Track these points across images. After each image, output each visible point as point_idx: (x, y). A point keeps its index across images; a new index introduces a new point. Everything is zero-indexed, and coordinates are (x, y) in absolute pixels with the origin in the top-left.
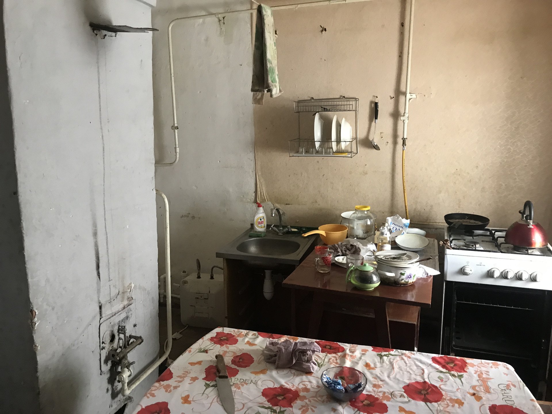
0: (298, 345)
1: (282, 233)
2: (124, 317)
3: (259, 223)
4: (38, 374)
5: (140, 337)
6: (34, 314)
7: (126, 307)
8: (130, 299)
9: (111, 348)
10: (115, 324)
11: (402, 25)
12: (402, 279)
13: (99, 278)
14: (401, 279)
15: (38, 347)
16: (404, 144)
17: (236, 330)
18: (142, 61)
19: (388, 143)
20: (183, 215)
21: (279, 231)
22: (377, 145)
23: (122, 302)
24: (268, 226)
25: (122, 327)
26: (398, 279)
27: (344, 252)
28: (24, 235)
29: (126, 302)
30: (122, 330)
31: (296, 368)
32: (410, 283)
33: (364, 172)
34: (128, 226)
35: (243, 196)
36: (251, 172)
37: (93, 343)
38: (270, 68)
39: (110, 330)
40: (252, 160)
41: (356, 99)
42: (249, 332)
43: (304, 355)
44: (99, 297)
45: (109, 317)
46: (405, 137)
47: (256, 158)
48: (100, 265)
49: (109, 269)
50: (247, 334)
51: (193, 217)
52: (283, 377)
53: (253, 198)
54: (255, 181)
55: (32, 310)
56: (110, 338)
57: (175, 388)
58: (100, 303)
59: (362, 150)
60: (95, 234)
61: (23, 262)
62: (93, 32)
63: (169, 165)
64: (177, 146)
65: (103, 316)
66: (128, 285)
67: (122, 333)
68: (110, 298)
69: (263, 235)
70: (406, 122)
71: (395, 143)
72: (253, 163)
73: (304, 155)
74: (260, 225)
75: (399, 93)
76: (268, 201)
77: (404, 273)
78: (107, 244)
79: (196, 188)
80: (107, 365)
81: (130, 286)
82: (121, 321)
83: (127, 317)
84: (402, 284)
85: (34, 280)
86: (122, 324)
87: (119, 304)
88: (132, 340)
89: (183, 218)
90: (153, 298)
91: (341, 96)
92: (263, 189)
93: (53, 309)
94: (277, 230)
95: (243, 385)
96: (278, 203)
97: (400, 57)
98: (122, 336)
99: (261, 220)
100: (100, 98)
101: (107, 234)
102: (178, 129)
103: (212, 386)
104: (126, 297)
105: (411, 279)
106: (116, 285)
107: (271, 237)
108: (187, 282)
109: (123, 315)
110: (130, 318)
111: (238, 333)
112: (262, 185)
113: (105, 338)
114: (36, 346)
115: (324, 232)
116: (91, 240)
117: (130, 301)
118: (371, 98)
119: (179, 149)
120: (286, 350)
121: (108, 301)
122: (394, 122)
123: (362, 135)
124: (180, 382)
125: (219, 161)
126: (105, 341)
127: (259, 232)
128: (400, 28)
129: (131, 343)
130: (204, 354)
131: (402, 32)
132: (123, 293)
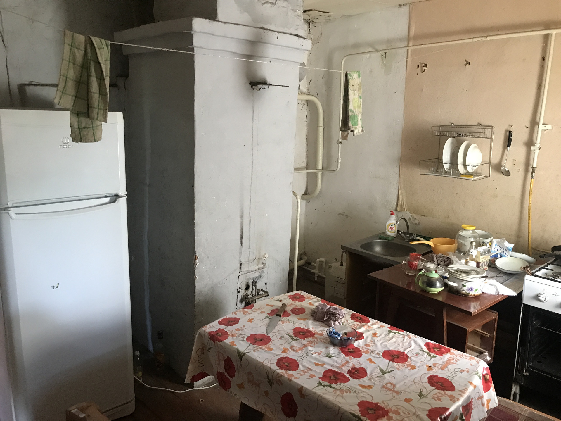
0: (332, 308)
1: (408, 240)
2: (258, 275)
3: (390, 228)
4: (195, 294)
5: (267, 292)
6: (196, 258)
7: (260, 269)
8: (264, 265)
9: (246, 294)
10: (250, 279)
11: (544, 59)
12: (464, 290)
13: (242, 245)
14: (462, 289)
15: (197, 278)
16: (533, 171)
17: (309, 294)
18: (288, 102)
19: (519, 170)
20: (339, 214)
21: (405, 238)
22: (508, 171)
23: (258, 265)
24: (398, 231)
25: (255, 281)
26: (460, 289)
27: (439, 262)
28: (195, 211)
29: (260, 266)
30: (254, 283)
31: (326, 323)
32: (471, 295)
33: (494, 195)
34: (267, 215)
35: (387, 204)
36: (395, 184)
37: (234, 287)
38: (352, 115)
39: (246, 282)
40: (396, 174)
41: (492, 127)
42: (316, 298)
43: (333, 316)
44: (240, 258)
45: (247, 272)
46: (534, 166)
47: (400, 171)
48: (243, 237)
49: (250, 241)
50: (314, 298)
51: (347, 216)
52: (313, 325)
53: (395, 206)
54: (398, 192)
55: (195, 255)
56: (245, 287)
57: (250, 314)
58: (240, 262)
59: (494, 175)
60: (242, 217)
61: (194, 227)
62: (252, 87)
63: (332, 171)
64: (339, 157)
65: (242, 270)
66: (264, 254)
67: (255, 286)
68: (249, 260)
69: (389, 239)
70: (537, 152)
71: (527, 171)
72: (397, 176)
73: (434, 174)
74: (390, 230)
75: (534, 123)
76: (407, 210)
77: (466, 285)
78: (250, 224)
79: (351, 193)
80: (242, 304)
81: (264, 256)
82: (255, 278)
83: (260, 276)
84: (463, 294)
85: (199, 238)
86: (256, 280)
87: (255, 266)
88: (261, 293)
89: (339, 216)
90: (283, 268)
91: (478, 123)
92: (404, 200)
93: (208, 257)
94: (404, 236)
95: (286, 322)
96: (415, 214)
97: (538, 89)
98: (254, 288)
99: (392, 226)
100: (253, 129)
101: (250, 218)
102: (341, 143)
103: (269, 318)
104: (261, 262)
105: (472, 291)
106: (254, 252)
107: (398, 241)
108: (332, 267)
109: (257, 274)
110: (262, 277)
111: (308, 297)
112: (403, 196)
113: (242, 285)
114: (196, 277)
115: (433, 243)
116: (238, 220)
117: (264, 266)
118: (506, 127)
119: (341, 160)
120: (322, 309)
121: (247, 262)
122: (527, 150)
123: (495, 160)
124: (254, 312)
125: (370, 172)
126: (242, 288)
127: (389, 236)
128: (541, 62)
129: (260, 294)
130: (279, 302)
131: (542, 66)
132: (258, 259)
